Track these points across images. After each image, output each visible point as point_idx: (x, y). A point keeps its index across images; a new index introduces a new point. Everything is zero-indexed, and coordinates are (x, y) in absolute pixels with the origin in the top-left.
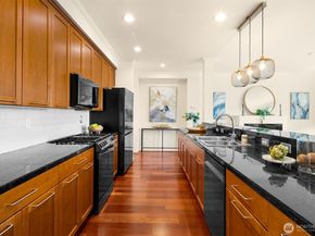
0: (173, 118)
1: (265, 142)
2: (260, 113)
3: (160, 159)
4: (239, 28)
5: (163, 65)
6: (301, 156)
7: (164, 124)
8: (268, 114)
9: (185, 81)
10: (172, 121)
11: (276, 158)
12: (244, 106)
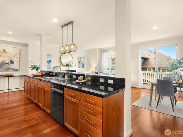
0: (18, 68)
1: (74, 77)
2: (67, 65)
3: (6, 98)
4: (62, 27)
5: (10, 33)
6: (87, 79)
7: (9, 73)
8: (71, 66)
9: (27, 45)
10: (17, 70)
11: (80, 81)
12: (61, 62)
